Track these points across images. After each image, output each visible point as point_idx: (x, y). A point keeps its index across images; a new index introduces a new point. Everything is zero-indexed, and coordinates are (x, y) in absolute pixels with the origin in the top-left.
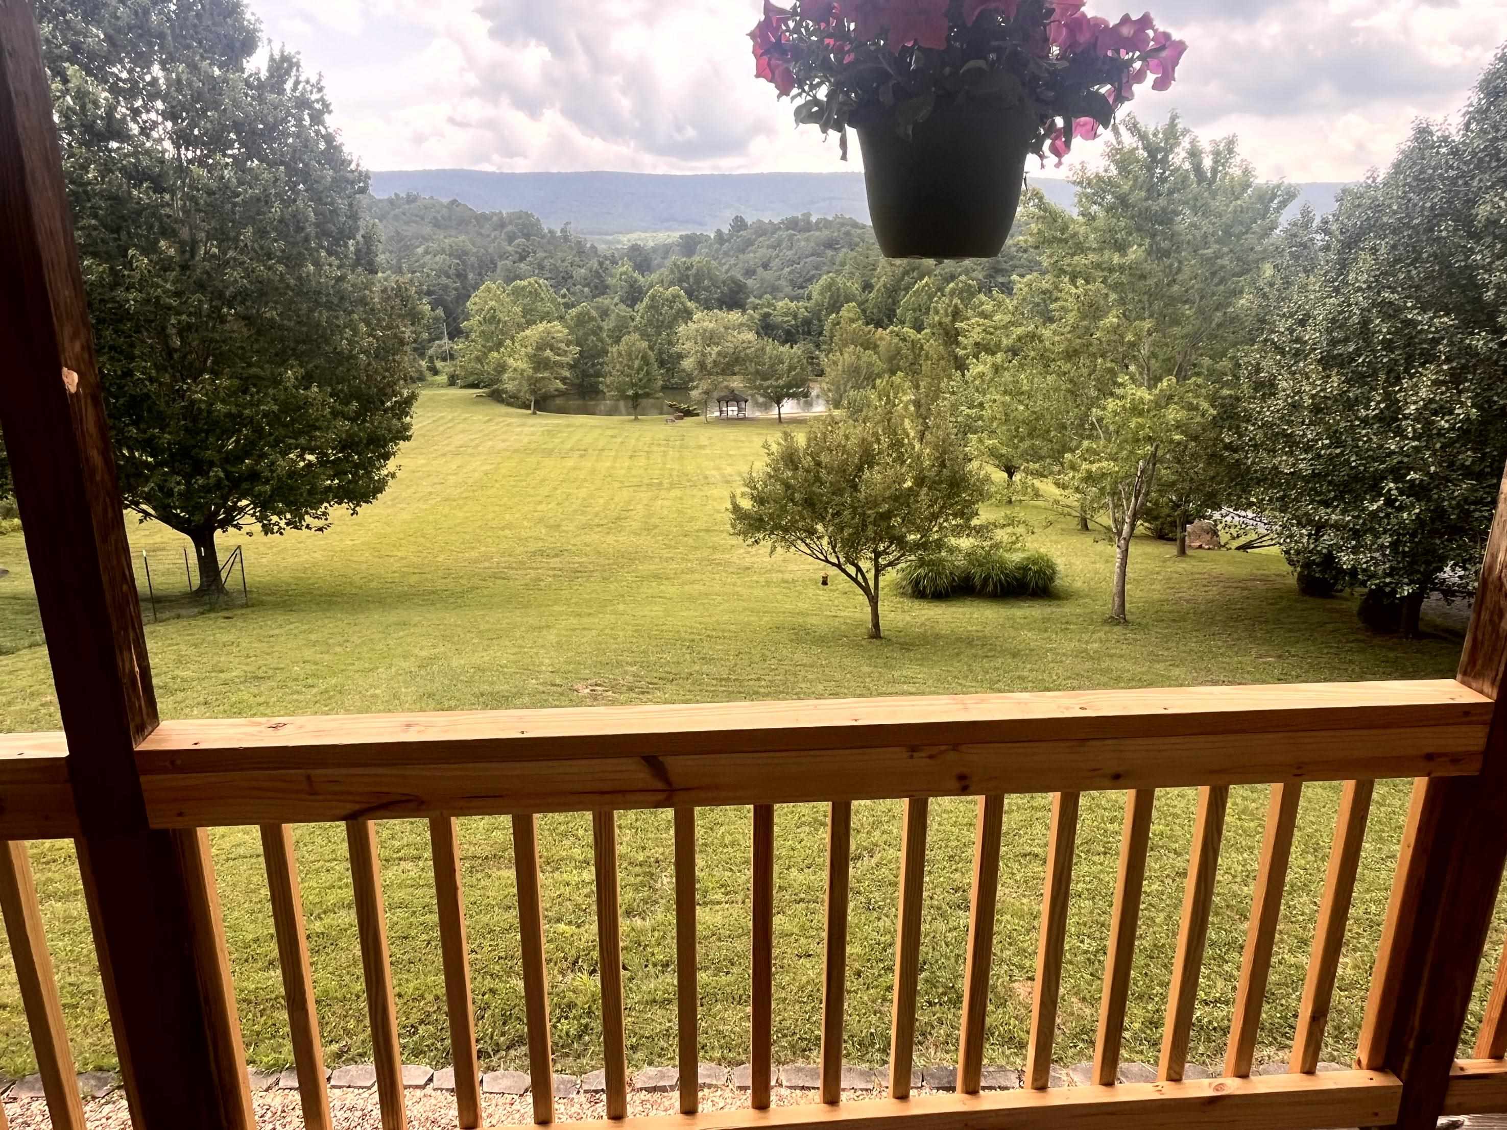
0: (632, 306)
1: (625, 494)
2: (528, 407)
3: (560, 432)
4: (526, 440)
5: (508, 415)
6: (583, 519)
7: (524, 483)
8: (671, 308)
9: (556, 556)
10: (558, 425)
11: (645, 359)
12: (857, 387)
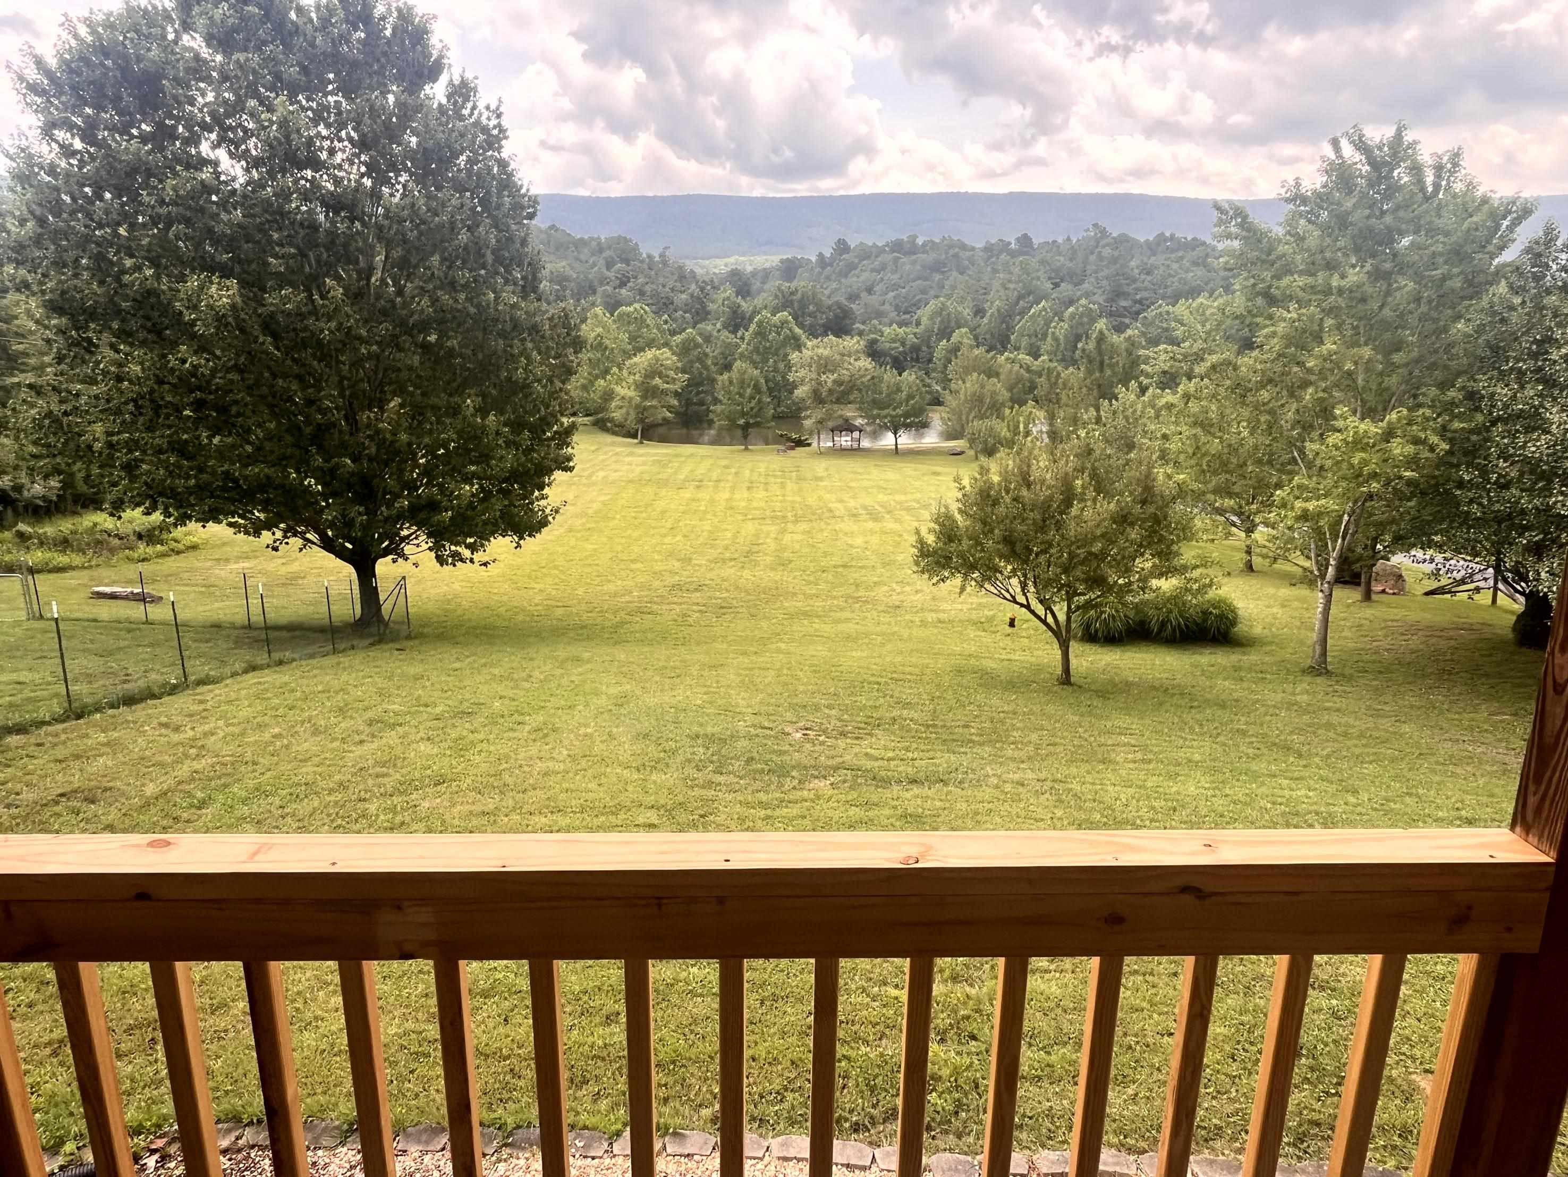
0: (734, 332)
1: (750, 528)
2: (634, 436)
3: (670, 462)
4: (639, 469)
5: (613, 444)
6: (713, 553)
7: (644, 515)
8: (779, 334)
9: (696, 590)
10: (667, 454)
11: (757, 388)
12: (982, 417)
